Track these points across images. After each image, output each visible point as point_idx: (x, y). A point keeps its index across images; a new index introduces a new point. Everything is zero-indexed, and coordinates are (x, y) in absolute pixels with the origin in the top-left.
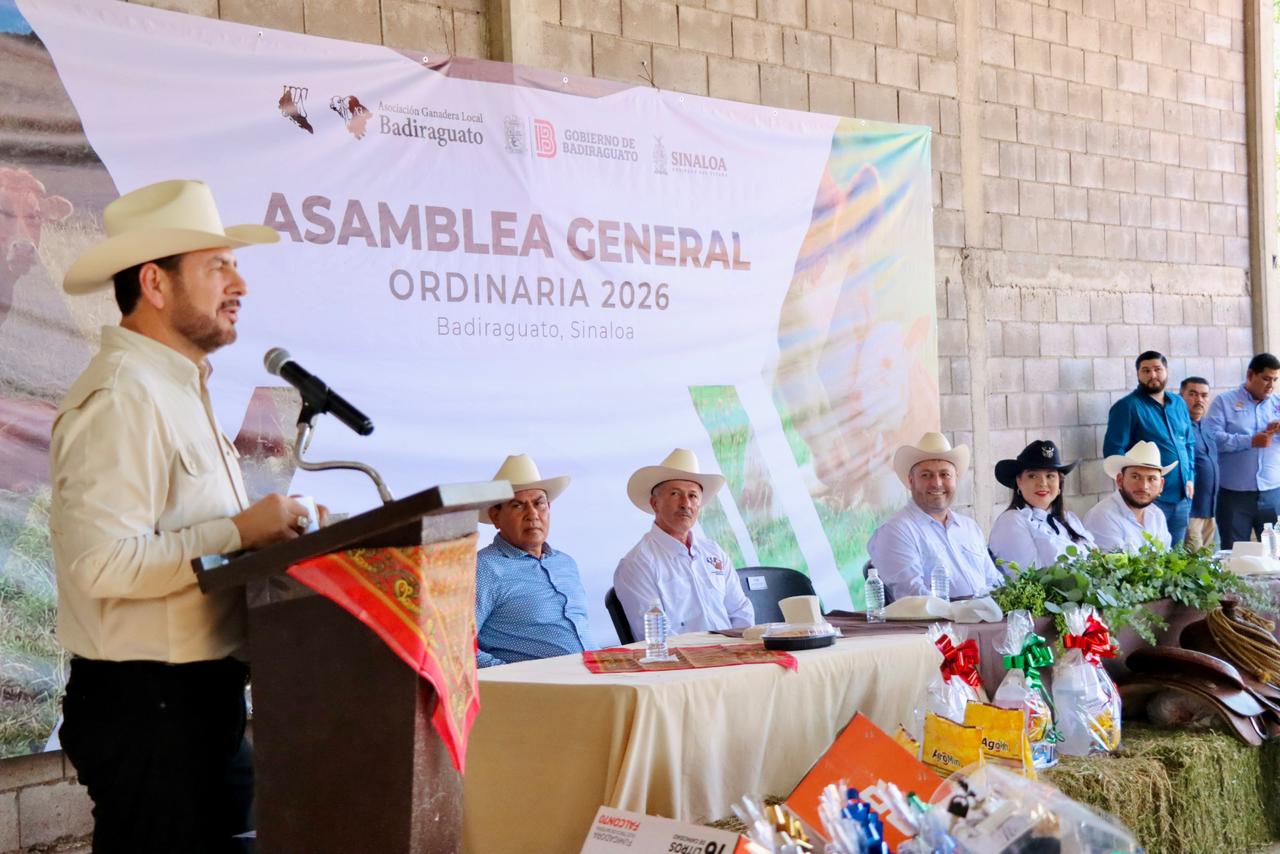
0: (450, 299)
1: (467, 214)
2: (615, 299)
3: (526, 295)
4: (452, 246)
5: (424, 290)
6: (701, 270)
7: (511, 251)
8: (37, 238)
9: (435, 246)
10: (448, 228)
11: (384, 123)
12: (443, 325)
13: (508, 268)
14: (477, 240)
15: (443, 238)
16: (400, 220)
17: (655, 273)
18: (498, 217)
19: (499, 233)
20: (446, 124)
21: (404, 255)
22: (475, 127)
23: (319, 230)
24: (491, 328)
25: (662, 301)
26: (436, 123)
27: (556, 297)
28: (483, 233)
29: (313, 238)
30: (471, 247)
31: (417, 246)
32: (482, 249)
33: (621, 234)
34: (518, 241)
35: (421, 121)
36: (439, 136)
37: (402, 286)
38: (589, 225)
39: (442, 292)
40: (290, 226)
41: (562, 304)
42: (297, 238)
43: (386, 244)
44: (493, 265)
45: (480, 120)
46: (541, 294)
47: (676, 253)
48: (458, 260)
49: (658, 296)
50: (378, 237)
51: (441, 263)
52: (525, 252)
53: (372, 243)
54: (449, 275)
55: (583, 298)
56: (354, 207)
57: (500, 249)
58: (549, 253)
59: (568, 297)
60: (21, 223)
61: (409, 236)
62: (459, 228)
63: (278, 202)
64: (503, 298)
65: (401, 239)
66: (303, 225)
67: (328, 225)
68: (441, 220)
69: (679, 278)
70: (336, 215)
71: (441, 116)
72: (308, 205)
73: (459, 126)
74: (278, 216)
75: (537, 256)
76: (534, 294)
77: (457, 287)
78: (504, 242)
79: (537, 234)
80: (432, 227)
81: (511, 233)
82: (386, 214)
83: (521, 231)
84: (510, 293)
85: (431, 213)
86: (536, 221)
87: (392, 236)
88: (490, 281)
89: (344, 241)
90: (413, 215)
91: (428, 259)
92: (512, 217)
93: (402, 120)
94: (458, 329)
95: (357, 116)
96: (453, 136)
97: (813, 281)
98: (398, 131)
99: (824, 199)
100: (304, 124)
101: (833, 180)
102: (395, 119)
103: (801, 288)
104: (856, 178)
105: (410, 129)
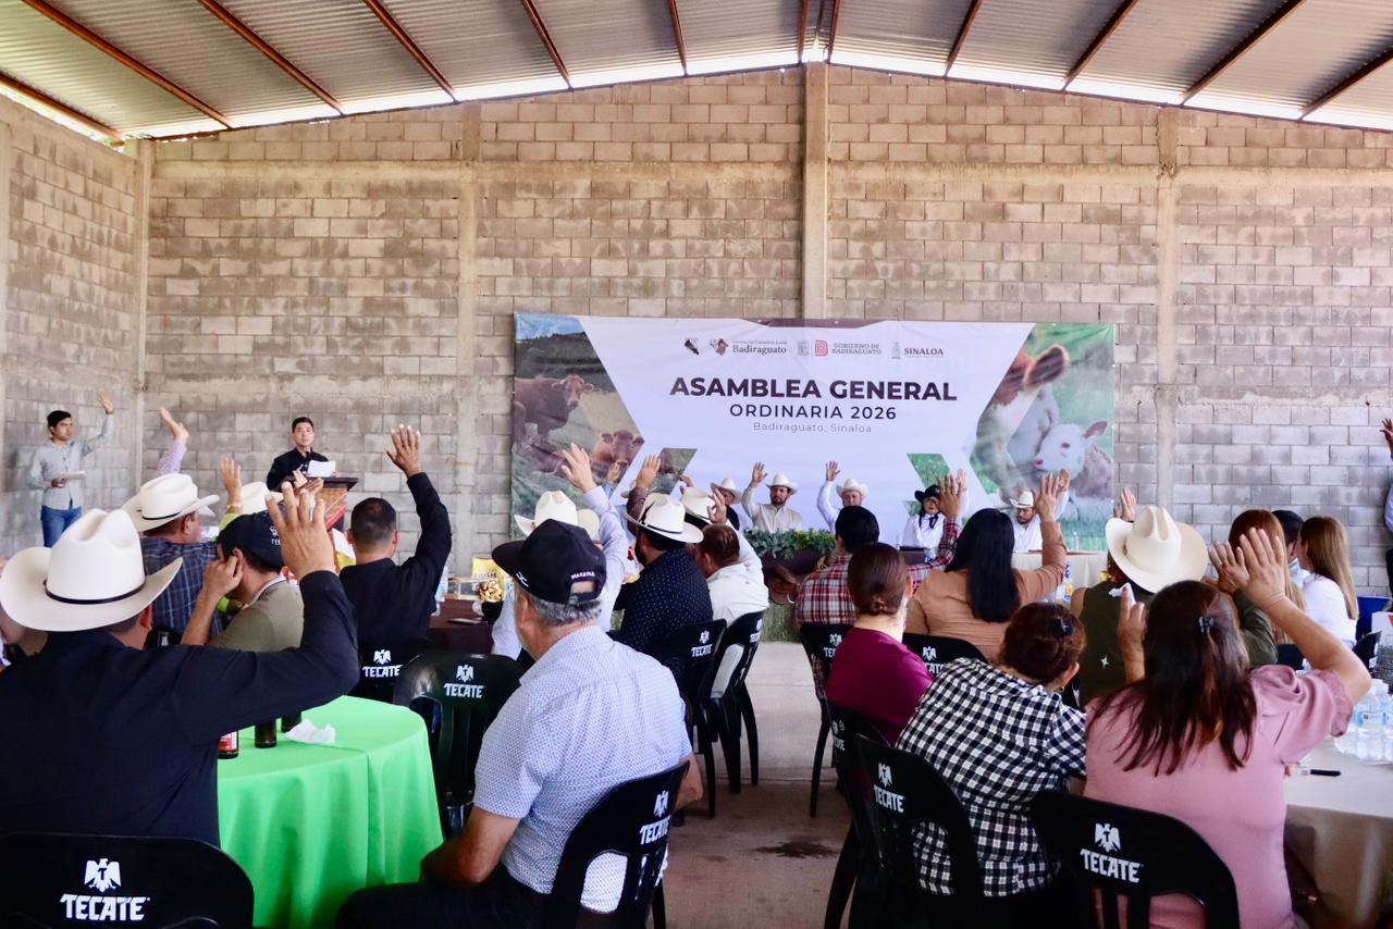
0: (761, 415)
1: (774, 382)
2: (860, 415)
3: (805, 414)
4: (765, 393)
5: (748, 412)
6: (921, 401)
7: (798, 395)
9: (754, 394)
10: (763, 388)
12: (757, 426)
13: (796, 403)
14: (777, 392)
15: (760, 391)
16: (738, 386)
17: (886, 403)
18: (789, 382)
19: (789, 388)
20: (767, 346)
21: (739, 399)
22: (782, 346)
23: (699, 390)
24: (783, 428)
25: (891, 415)
26: (762, 346)
27: (822, 414)
28: (782, 388)
29: (693, 393)
30: (774, 394)
31: (746, 394)
32: (782, 395)
33: (865, 387)
34: (801, 391)
35: (754, 346)
36: (763, 351)
37: (736, 410)
38: (844, 384)
39: (757, 413)
40: (685, 390)
41: (826, 416)
42: (686, 393)
43: (730, 394)
44: (787, 402)
45: (785, 343)
46: (813, 413)
47: (902, 393)
48: (768, 400)
49: (888, 414)
50: (726, 392)
51: (757, 401)
52: (805, 395)
53: (723, 394)
54: (762, 406)
55: (840, 414)
56: (716, 381)
57: (789, 395)
58: (819, 396)
59: (829, 414)
60: (574, 393)
61: (742, 392)
62: (769, 387)
63: (680, 381)
64: (791, 415)
65: (738, 392)
66: (690, 388)
67: (703, 389)
68: (759, 384)
69: (901, 406)
70: (707, 385)
71: (765, 343)
72: (693, 383)
73: (773, 346)
74: (679, 386)
75: (811, 397)
76: (809, 412)
77: (766, 411)
78: (793, 392)
79: (812, 389)
80: (755, 388)
81: (797, 388)
82: (731, 383)
83: (802, 388)
84: (795, 412)
85: (754, 382)
86: (812, 383)
87: (733, 392)
88: (784, 408)
89: (709, 394)
90: (745, 383)
91: (750, 400)
92: (798, 382)
93: (745, 346)
94: (765, 427)
95: (721, 346)
96: (770, 351)
97: (1005, 404)
98: (742, 351)
99: (1019, 364)
100: (695, 351)
101: (1026, 355)
102: (740, 346)
103: (995, 408)
104: (1046, 352)
105: (749, 350)
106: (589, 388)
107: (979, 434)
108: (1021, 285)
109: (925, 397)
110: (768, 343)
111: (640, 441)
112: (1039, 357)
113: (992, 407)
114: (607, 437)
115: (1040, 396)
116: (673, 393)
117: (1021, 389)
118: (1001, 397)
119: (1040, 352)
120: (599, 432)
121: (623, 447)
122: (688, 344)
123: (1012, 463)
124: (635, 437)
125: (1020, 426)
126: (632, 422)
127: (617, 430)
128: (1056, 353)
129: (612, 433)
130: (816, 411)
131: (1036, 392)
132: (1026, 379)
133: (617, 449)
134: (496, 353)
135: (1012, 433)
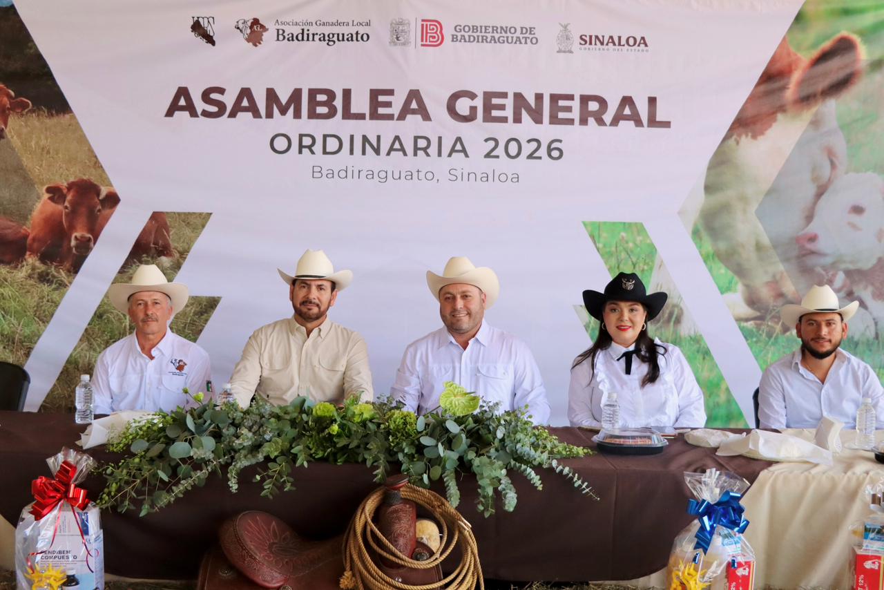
0: (325, 152)
1: (347, 94)
2: (500, 151)
3: (402, 150)
4: (332, 113)
5: (301, 147)
6: (608, 130)
7: (390, 117)
8: (6, 125)
9: (313, 115)
10: (329, 103)
11: (280, 35)
12: (316, 172)
13: (386, 130)
14: (354, 110)
15: (322, 110)
16: (284, 100)
17: (546, 132)
18: (375, 94)
19: (375, 104)
20: (336, 30)
21: (286, 123)
22: (362, 30)
23: (214, 109)
24: (363, 174)
25: (555, 154)
26: (327, 30)
27: (433, 150)
28: (360, 104)
29: (206, 114)
30: (347, 115)
31: (297, 115)
32: (361, 117)
33: (509, 102)
34: (395, 110)
35: (313, 30)
36: (328, 39)
37: (281, 144)
38: (472, 96)
39: (318, 148)
40: (191, 108)
41: (440, 154)
42: (193, 113)
43: (270, 115)
44: (370, 128)
45: (368, 24)
46: (416, 149)
47: (575, 114)
48: (337, 125)
49: (549, 150)
50: (263, 111)
51: (318, 128)
52: (402, 117)
53: (257, 114)
54: (325, 137)
55: (464, 151)
56: (246, 93)
57: (375, 116)
58: (427, 117)
59: (445, 150)
61: (291, 111)
62: (338, 103)
63: (183, 92)
65: (283, 111)
66: (200, 105)
67: (222, 106)
68: (321, 98)
69: (573, 136)
70: (229, 100)
71: (333, 24)
72: (206, 96)
73: (346, 30)
74: (181, 102)
75: (414, 120)
76: (409, 148)
77: (332, 144)
78: (381, 111)
79: (415, 104)
80: (313, 103)
81: (388, 104)
82: (271, 95)
83: (398, 102)
84: (384, 147)
85: (313, 93)
86: (414, 95)
87: (276, 111)
88: (365, 139)
89: (233, 115)
90: (296, 96)
91: (307, 125)
92: (390, 92)
93: (296, 30)
94: (331, 174)
95: (255, 31)
96: (342, 38)
97: (754, 137)
98: (292, 38)
99: (778, 66)
100: (210, 40)
101: (793, 49)
102: (289, 30)
103: (738, 143)
104: (826, 45)
105: (303, 36)
106: (25, 106)
107: (709, 189)
109: (615, 122)
110: (338, 24)
111: (113, 200)
112: (815, 53)
113: (732, 142)
114: (56, 193)
115: (815, 123)
116: (170, 113)
117: (782, 109)
118: (746, 123)
119: (814, 46)
120: (43, 184)
121: (83, 210)
122: (197, 27)
123: (766, 241)
124: (104, 191)
125: (781, 174)
126: (97, 165)
127: (72, 179)
128: (844, 46)
129: (64, 184)
130: (421, 146)
131: (808, 115)
132: (790, 94)
133: (73, 213)
135: (766, 187)
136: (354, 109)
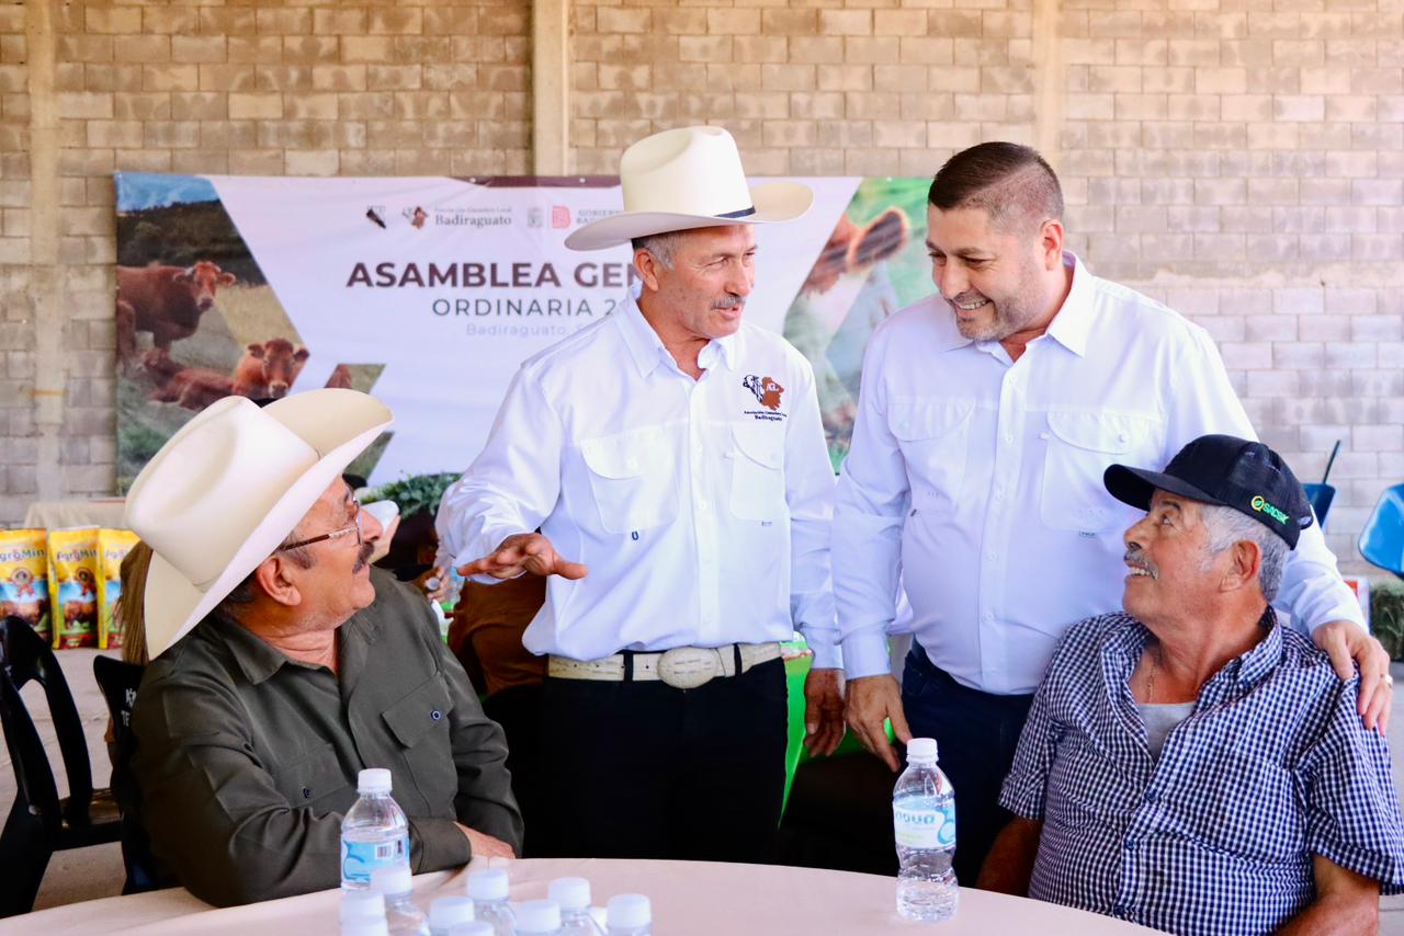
0: (477, 313)
1: (494, 267)
3: (539, 310)
4: (482, 282)
5: (458, 310)
7: (529, 285)
8: (213, 293)
9: (466, 283)
10: (479, 274)
11: (439, 219)
12: (471, 330)
13: (525, 295)
15: (474, 280)
16: (443, 272)
19: (516, 275)
20: (485, 215)
21: (445, 291)
22: (505, 215)
23: (386, 280)
24: (509, 330)
26: (477, 216)
27: (564, 310)
28: (505, 274)
29: (380, 284)
30: (494, 283)
31: (454, 283)
32: (505, 285)
33: (624, 272)
34: (533, 279)
35: (465, 215)
36: (478, 223)
37: (441, 307)
38: (593, 266)
39: (472, 310)
40: (367, 279)
41: (569, 313)
42: (369, 283)
43: (432, 284)
44: (513, 293)
45: (509, 210)
46: (550, 310)
48: (486, 291)
50: (426, 281)
51: (471, 294)
52: (538, 284)
53: (421, 284)
54: (477, 302)
55: (588, 310)
56: (412, 267)
57: (516, 284)
58: (558, 284)
59: (574, 310)
60: (206, 286)
61: (449, 280)
62: (487, 274)
63: (360, 267)
64: (519, 312)
65: (443, 280)
66: (375, 277)
67: (392, 279)
68: (473, 270)
70: (398, 273)
71: (480, 211)
72: (379, 270)
73: (493, 216)
74: (359, 274)
75: (548, 287)
76: (545, 308)
77: (483, 307)
78: (522, 280)
79: (548, 274)
80: (467, 275)
81: (526, 275)
82: (433, 270)
83: (534, 273)
84: (525, 309)
85: (466, 267)
86: (547, 267)
87: (436, 280)
88: (509, 303)
89: (402, 284)
90: (453, 270)
91: (461, 292)
92: (528, 265)
93: (452, 216)
94: (482, 331)
95: (419, 218)
96: (488, 222)
97: (822, 292)
98: (448, 222)
99: (838, 237)
100: (381, 224)
101: (851, 222)
102: (446, 216)
103: (808, 298)
104: (878, 218)
105: (458, 221)
106: (228, 279)
108: (844, 124)
110: (486, 210)
111: (303, 355)
112: (869, 225)
113: (803, 297)
114: (256, 350)
115: (871, 280)
116: (350, 283)
117: (844, 270)
118: (815, 282)
119: (869, 218)
120: (244, 342)
121: (279, 364)
122: (370, 214)
123: (834, 376)
124: (296, 348)
125: (847, 320)
126: (290, 326)
127: (270, 339)
128: (892, 218)
129: (263, 343)
130: (554, 308)
131: (864, 273)
132: (850, 257)
133: (271, 365)
134: (90, 232)
135: (832, 331)
136: (500, 279)
